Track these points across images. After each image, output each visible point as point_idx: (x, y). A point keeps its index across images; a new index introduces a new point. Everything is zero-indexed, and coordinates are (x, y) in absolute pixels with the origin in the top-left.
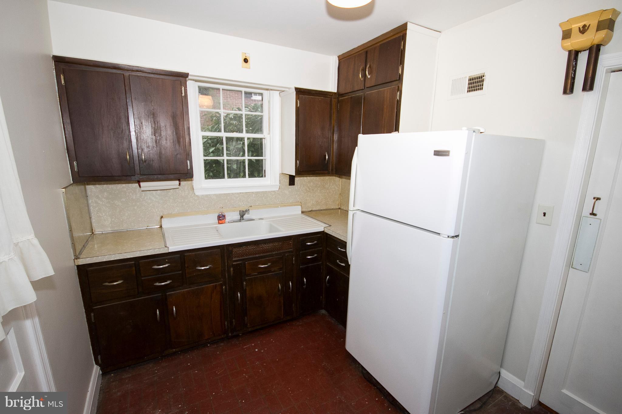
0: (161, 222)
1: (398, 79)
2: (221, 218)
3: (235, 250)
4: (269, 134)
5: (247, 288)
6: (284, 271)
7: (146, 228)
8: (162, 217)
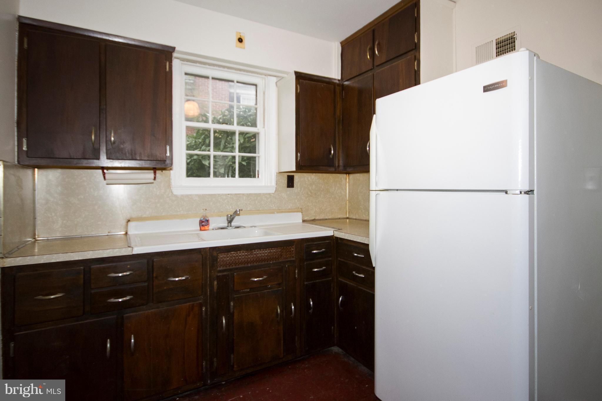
0: (127, 228)
1: (414, 48)
2: (203, 224)
3: (221, 256)
4: (264, 128)
5: (235, 311)
6: (284, 288)
7: (106, 234)
8: (129, 221)
